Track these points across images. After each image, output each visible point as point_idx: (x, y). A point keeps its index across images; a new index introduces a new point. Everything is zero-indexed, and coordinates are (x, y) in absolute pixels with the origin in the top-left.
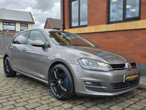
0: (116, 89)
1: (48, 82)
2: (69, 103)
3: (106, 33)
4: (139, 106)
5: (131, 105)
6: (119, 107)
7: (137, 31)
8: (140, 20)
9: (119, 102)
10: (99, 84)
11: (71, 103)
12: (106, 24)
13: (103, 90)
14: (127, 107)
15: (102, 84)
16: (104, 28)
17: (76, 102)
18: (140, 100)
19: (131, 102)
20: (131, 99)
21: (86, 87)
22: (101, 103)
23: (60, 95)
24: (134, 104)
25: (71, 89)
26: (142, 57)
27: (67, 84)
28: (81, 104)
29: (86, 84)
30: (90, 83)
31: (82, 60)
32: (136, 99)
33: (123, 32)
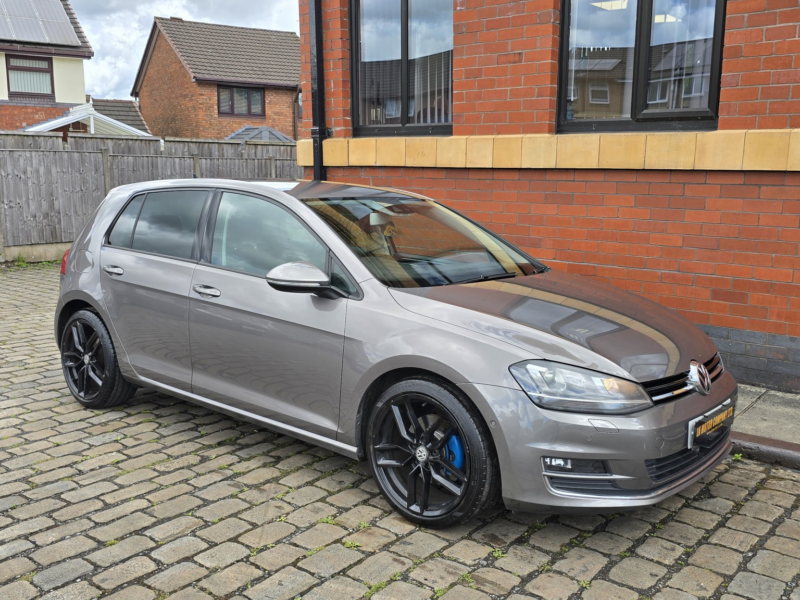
0: (659, 477)
1: (354, 449)
2: (469, 537)
3: (549, 176)
4: (742, 536)
5: (710, 533)
6: (669, 545)
7: (701, 179)
8: (715, 128)
9: (664, 522)
10: (602, 465)
11: (476, 536)
12: (550, 132)
13: (615, 489)
14: (699, 543)
15: (611, 465)
16: (541, 149)
17: (493, 529)
18: (738, 506)
19: (708, 516)
20: (702, 505)
21: (551, 478)
22: (595, 532)
23: (424, 507)
24: (721, 525)
25: (483, 485)
26: (716, 294)
27: (457, 463)
28: (520, 541)
29: (550, 468)
30: (560, 462)
31: (530, 367)
32: (723, 504)
33: (632, 178)
